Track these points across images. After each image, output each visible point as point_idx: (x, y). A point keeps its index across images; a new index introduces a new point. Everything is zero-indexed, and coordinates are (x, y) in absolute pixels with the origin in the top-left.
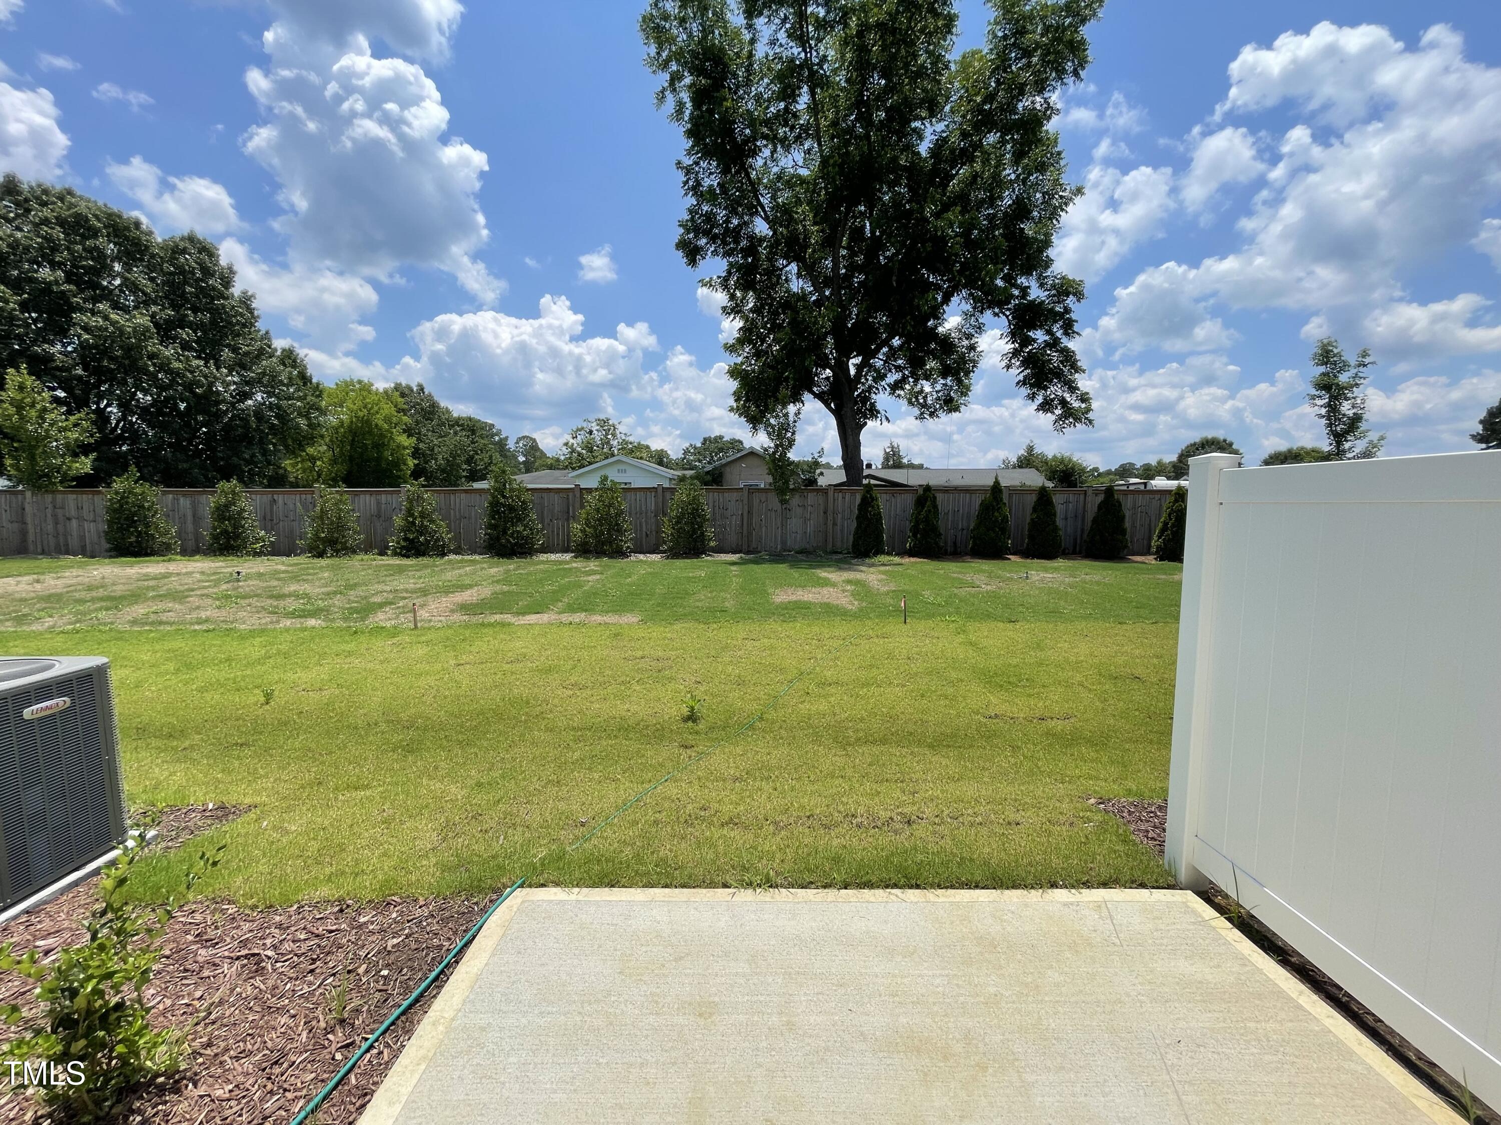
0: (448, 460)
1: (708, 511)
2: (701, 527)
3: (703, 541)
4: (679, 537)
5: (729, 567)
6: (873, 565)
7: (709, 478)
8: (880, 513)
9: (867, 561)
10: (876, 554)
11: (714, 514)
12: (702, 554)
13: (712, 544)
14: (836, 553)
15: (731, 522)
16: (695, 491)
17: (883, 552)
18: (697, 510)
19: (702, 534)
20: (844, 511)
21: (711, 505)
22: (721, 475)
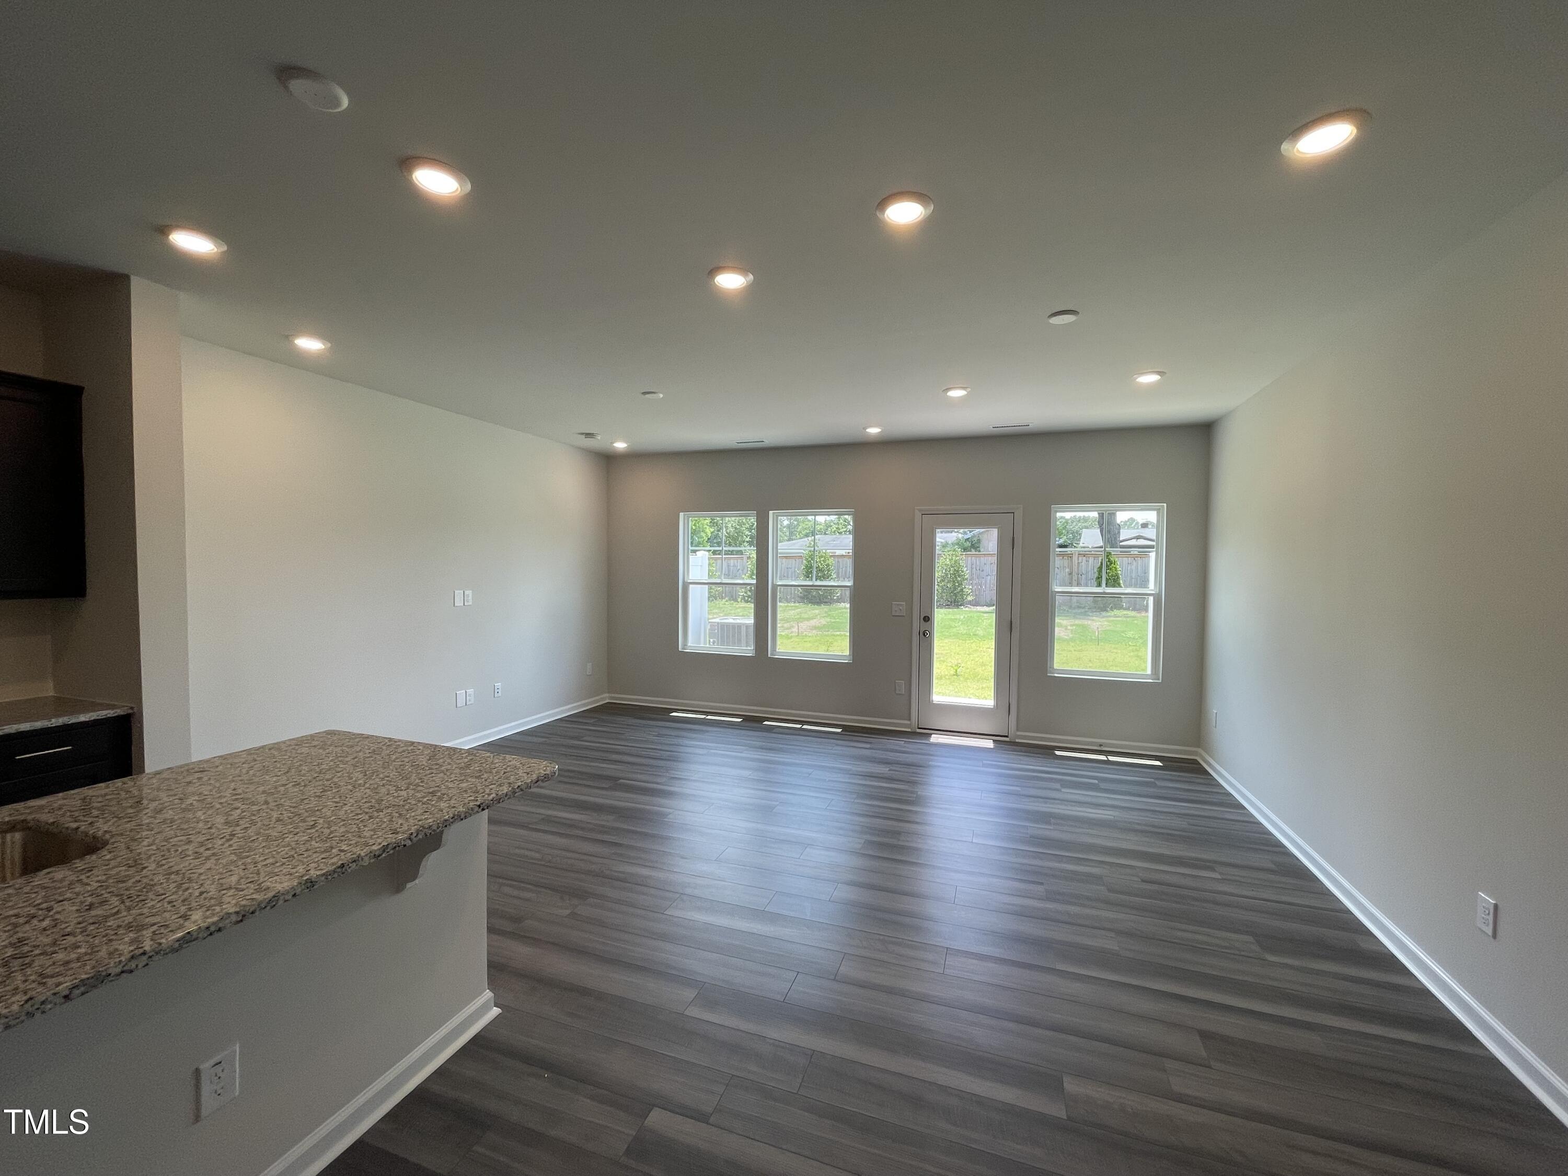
0: (736, 528)
1: (966, 572)
2: (960, 584)
3: (962, 595)
4: (942, 592)
5: (982, 614)
6: (1104, 617)
7: (968, 544)
8: (1117, 575)
9: (1104, 614)
10: (1112, 609)
11: (972, 574)
12: (961, 605)
13: (970, 598)
14: (1079, 607)
15: (986, 581)
16: (956, 556)
17: (1121, 608)
18: (958, 571)
19: (962, 590)
20: (1087, 572)
21: (969, 566)
22: (979, 541)
